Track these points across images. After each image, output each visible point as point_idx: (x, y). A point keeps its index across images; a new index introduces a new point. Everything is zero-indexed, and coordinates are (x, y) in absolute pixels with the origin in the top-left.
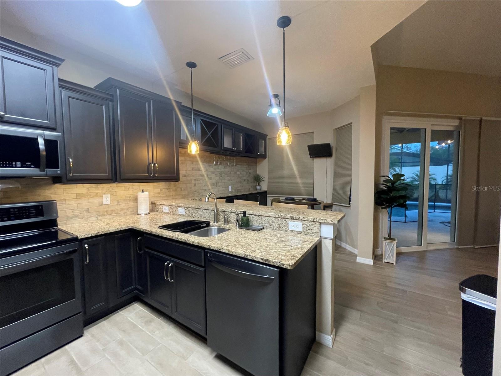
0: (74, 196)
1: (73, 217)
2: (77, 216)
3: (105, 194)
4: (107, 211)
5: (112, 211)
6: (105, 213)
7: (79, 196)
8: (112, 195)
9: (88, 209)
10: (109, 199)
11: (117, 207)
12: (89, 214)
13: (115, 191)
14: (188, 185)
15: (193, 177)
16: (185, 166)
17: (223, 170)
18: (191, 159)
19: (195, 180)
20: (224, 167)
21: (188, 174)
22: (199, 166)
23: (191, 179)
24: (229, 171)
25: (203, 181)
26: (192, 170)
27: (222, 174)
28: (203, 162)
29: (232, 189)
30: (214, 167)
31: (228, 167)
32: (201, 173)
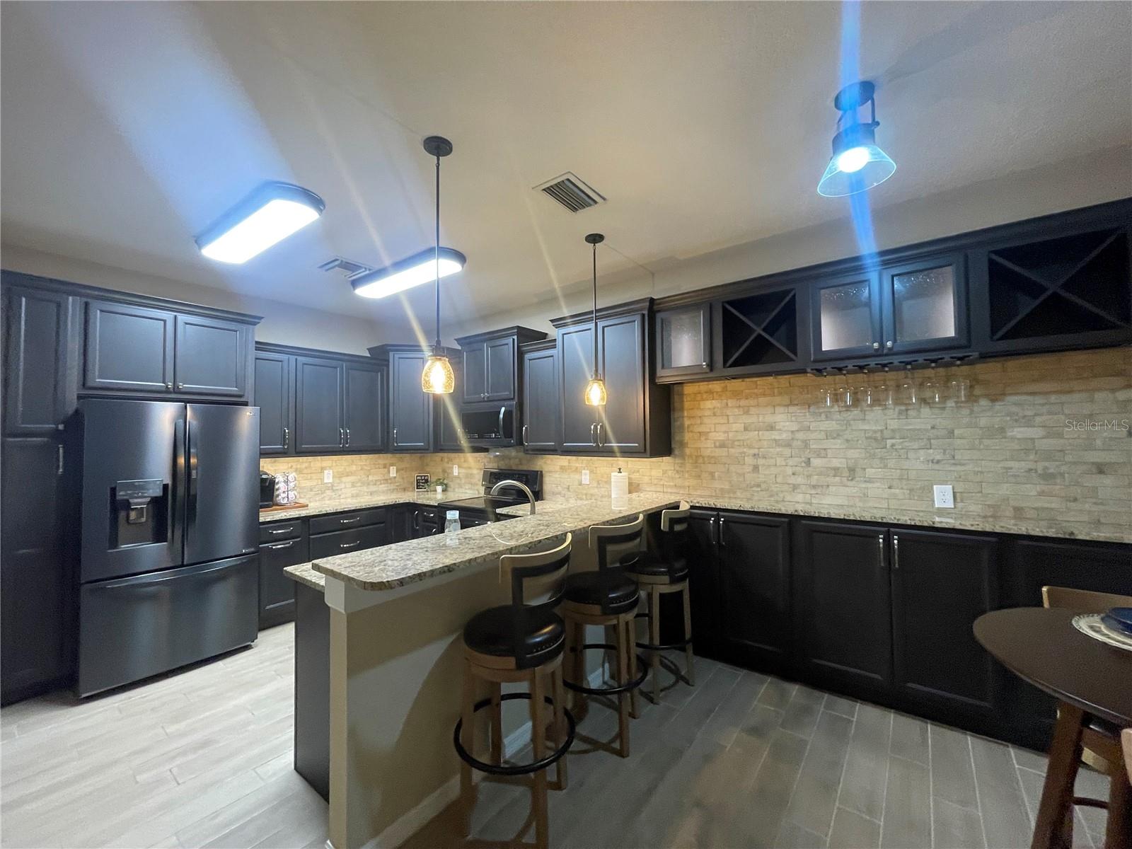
0: (557, 468)
1: (557, 494)
2: (559, 493)
3: (584, 469)
4: (586, 494)
5: (592, 495)
6: (584, 497)
7: (563, 469)
8: (591, 472)
9: (569, 486)
10: (588, 477)
11: (596, 490)
12: (569, 493)
13: (596, 468)
14: (732, 468)
15: (750, 447)
16: (724, 420)
17: (894, 424)
18: (743, 402)
19: (755, 455)
20: (900, 413)
21: (734, 441)
22: (769, 419)
23: (741, 453)
24: (933, 428)
25: (785, 460)
26: (746, 429)
27: (884, 439)
28: (785, 406)
29: (962, 501)
30: (837, 416)
31: (926, 411)
32: (777, 438)
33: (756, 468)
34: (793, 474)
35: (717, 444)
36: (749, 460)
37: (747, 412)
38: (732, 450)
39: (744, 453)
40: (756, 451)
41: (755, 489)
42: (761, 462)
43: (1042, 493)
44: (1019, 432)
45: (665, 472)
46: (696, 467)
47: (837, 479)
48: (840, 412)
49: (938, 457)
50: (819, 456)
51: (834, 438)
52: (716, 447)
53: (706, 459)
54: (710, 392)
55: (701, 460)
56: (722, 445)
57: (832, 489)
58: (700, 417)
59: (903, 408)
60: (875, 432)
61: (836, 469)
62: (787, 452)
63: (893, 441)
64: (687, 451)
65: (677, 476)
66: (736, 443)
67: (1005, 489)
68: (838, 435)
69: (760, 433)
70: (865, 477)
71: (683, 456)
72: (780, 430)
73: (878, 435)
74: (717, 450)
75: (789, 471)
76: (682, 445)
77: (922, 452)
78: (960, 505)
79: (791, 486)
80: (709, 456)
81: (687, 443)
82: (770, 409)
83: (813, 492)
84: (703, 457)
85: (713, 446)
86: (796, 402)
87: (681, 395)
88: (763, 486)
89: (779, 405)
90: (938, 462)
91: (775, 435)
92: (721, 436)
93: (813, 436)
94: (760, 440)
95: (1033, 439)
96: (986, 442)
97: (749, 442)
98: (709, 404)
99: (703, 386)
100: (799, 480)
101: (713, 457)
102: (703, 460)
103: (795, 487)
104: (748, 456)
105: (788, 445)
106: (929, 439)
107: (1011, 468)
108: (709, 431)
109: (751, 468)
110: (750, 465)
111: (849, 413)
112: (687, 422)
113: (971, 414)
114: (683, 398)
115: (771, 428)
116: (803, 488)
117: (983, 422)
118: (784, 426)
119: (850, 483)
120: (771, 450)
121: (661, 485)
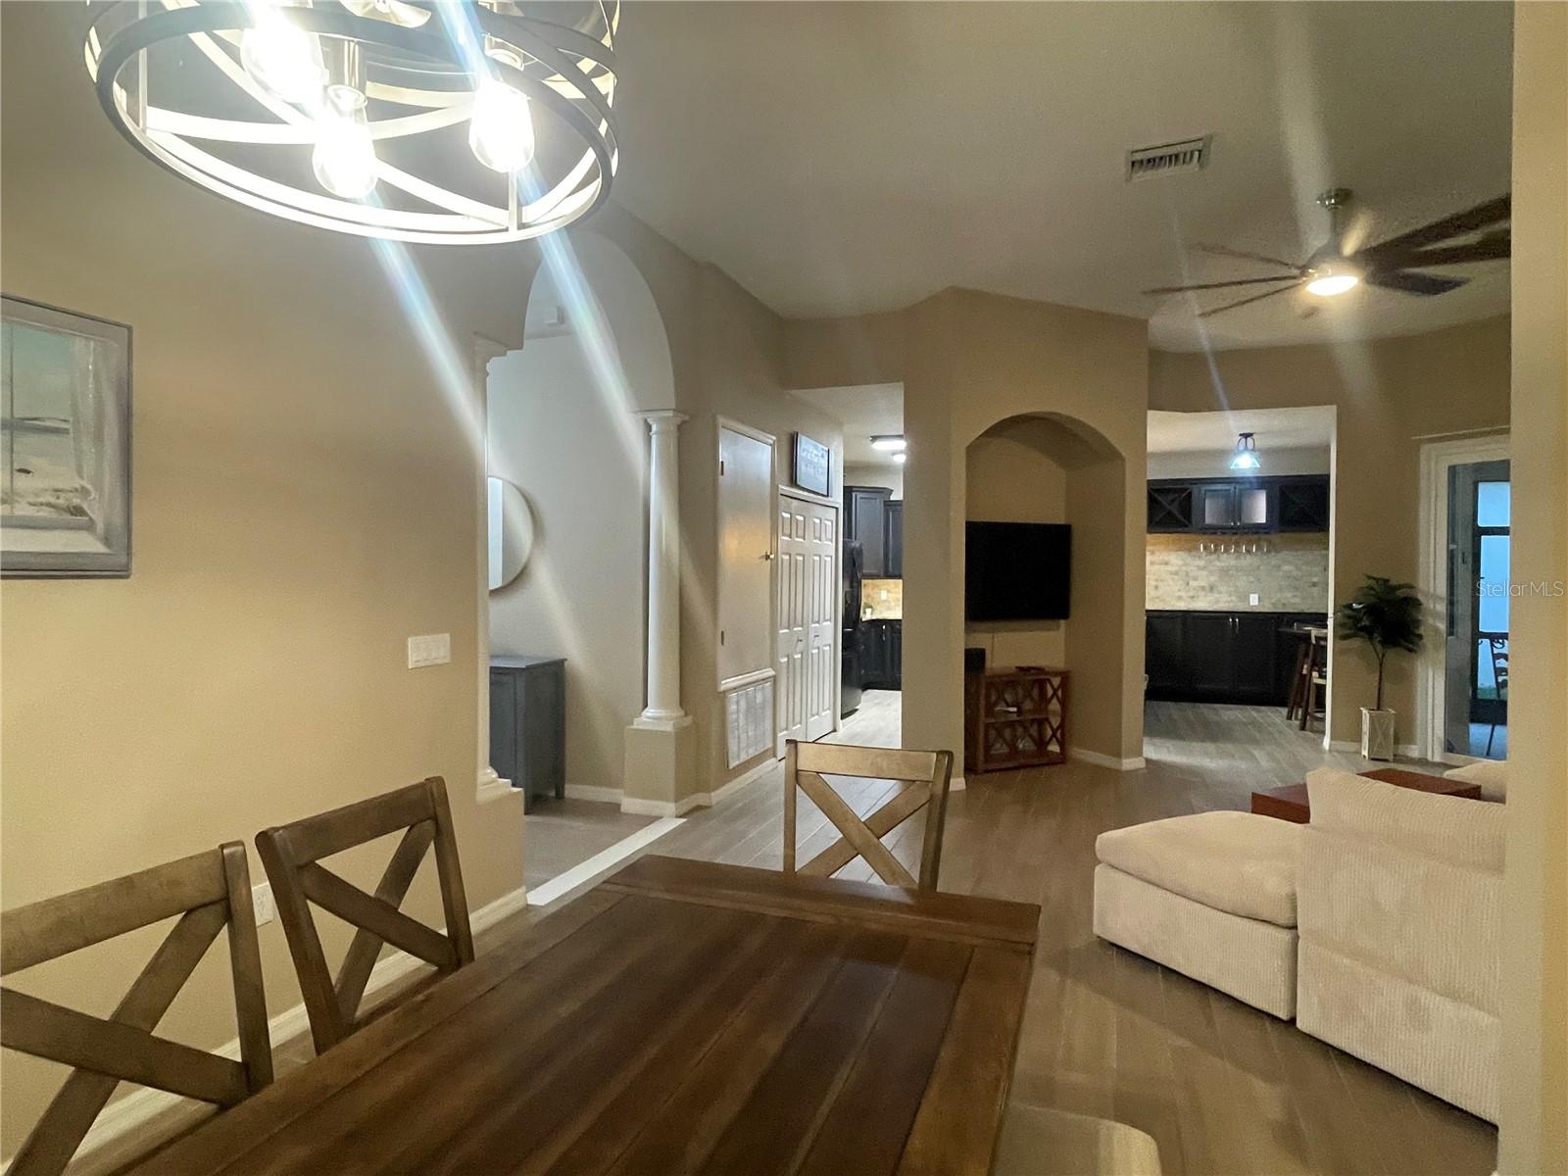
15: (1154, 575)
17: (1233, 562)
20: (1237, 557)
22: (1167, 558)
24: (1252, 565)
27: (1229, 570)
28: (1176, 551)
30: (1205, 557)
31: (1248, 556)
33: (1157, 588)
34: (1179, 591)
36: (1153, 583)
37: (1152, 554)
40: (1157, 577)
42: (1160, 584)
43: (1294, 596)
44: (1287, 568)
47: (1204, 592)
48: (1207, 555)
49: (1252, 580)
50: (1194, 580)
51: (1202, 570)
57: (1203, 596)
59: (1238, 554)
60: (1225, 567)
61: (1203, 587)
62: (1176, 577)
63: (1233, 572)
67: (1280, 594)
68: (1205, 568)
69: (1160, 566)
70: (1218, 591)
72: (1172, 565)
75: (1177, 589)
77: (1245, 578)
78: (1261, 602)
82: (1166, 553)
83: (1191, 600)
86: (1182, 549)
88: (1161, 598)
89: (1172, 550)
91: (1170, 568)
93: (1191, 568)
95: (1291, 571)
96: (1273, 572)
100: (1183, 594)
103: (1180, 598)
104: (1152, 580)
105: (1177, 573)
106: (1249, 571)
107: (1282, 585)
109: (1154, 588)
111: (1212, 556)
113: (1268, 558)
115: (1167, 563)
116: (1185, 598)
117: (1273, 563)
119: (1210, 594)
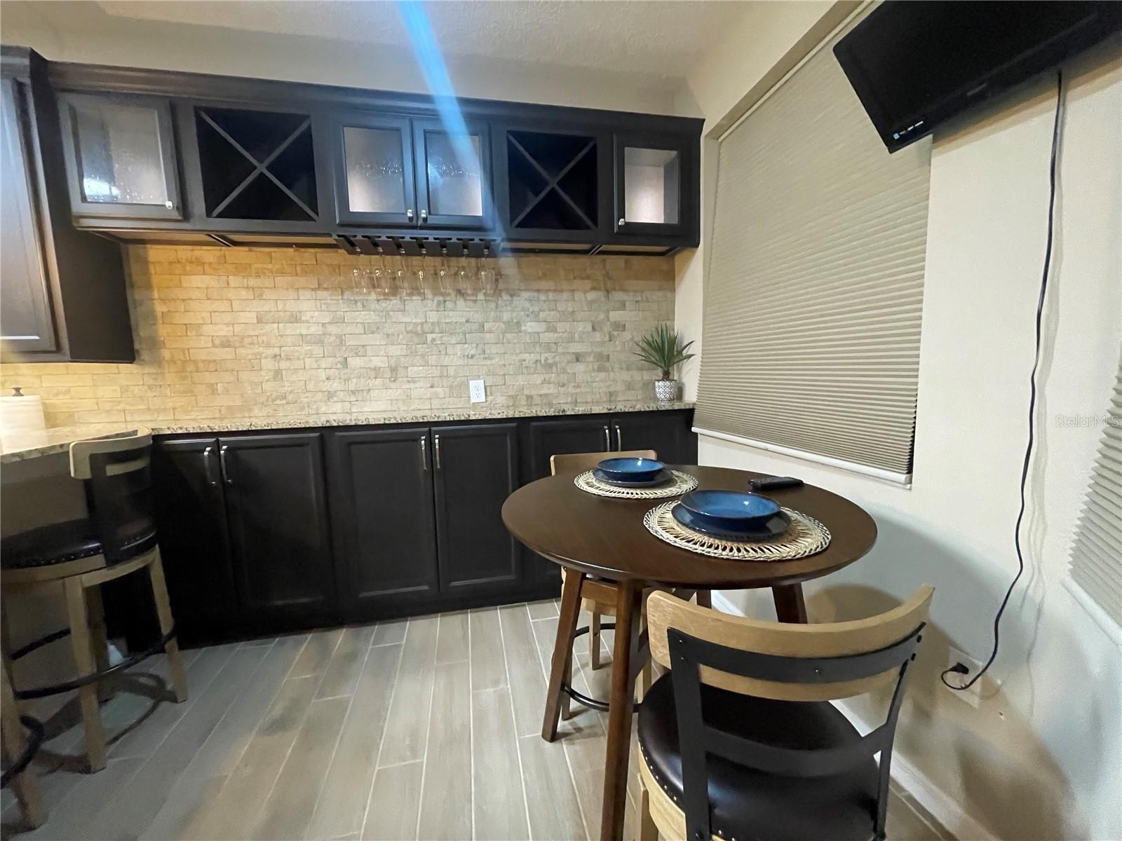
14: (244, 376)
15: (268, 346)
16: (224, 306)
17: (433, 317)
18: (252, 282)
19: (275, 356)
20: (439, 304)
21: (243, 338)
22: (292, 306)
23: (255, 354)
24: (467, 321)
25: (316, 362)
26: (260, 320)
27: (425, 333)
28: (313, 289)
29: (491, 394)
30: (374, 306)
31: (461, 302)
32: (304, 332)
33: (278, 374)
34: (328, 379)
35: (217, 342)
36: (268, 364)
37: (260, 297)
38: (241, 351)
39: (260, 354)
40: (277, 350)
41: (278, 402)
42: (284, 365)
43: (544, 381)
44: (530, 326)
45: (124, 389)
46: (184, 378)
47: (379, 381)
48: (378, 301)
49: (472, 352)
50: (357, 355)
51: (373, 333)
52: (214, 346)
53: (201, 365)
54: (199, 262)
55: (190, 368)
56: (226, 344)
57: (374, 394)
58: (184, 300)
59: (441, 298)
60: (416, 324)
61: (376, 369)
62: (317, 350)
63: (434, 335)
64: (166, 354)
65: (150, 394)
66: (247, 340)
67: (521, 380)
68: (378, 328)
69: (281, 325)
70: (407, 377)
71: (158, 362)
72: (307, 322)
73: (419, 328)
74: (216, 350)
75: (323, 375)
76: (155, 344)
77: (459, 346)
78: (490, 398)
79: (326, 393)
80: (203, 361)
81: (164, 341)
82: (292, 294)
83: (353, 398)
84: (195, 362)
85: (210, 345)
86: (325, 286)
87: (145, 262)
88: (290, 398)
89: (303, 288)
90: (473, 356)
91: (301, 329)
92: (224, 331)
93: (348, 329)
94: (282, 336)
95: (538, 333)
96: (509, 336)
97: (265, 338)
98: (197, 281)
99: (184, 252)
100: (336, 385)
101: (210, 362)
102: (197, 367)
103: (330, 395)
104: (266, 357)
105: (319, 341)
106: (465, 334)
107: (525, 360)
108: (201, 322)
109: (271, 374)
110: (270, 370)
111: (388, 302)
112: (160, 308)
113: (497, 307)
114: (148, 269)
115: (295, 319)
116: (341, 395)
117: (506, 316)
118: (312, 317)
119: (393, 385)
120: (296, 348)
121: (120, 411)
